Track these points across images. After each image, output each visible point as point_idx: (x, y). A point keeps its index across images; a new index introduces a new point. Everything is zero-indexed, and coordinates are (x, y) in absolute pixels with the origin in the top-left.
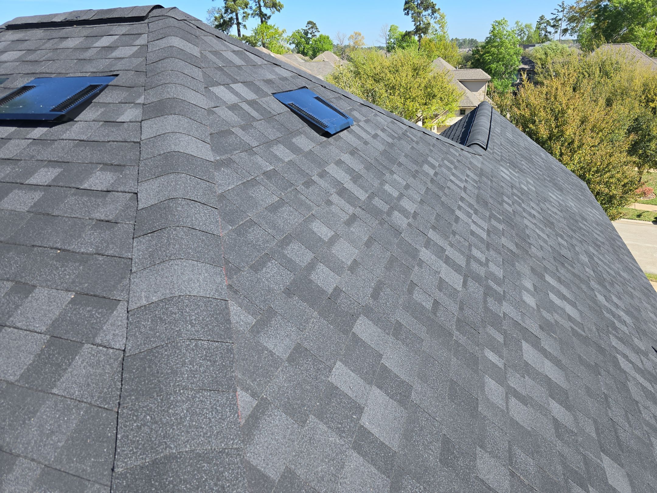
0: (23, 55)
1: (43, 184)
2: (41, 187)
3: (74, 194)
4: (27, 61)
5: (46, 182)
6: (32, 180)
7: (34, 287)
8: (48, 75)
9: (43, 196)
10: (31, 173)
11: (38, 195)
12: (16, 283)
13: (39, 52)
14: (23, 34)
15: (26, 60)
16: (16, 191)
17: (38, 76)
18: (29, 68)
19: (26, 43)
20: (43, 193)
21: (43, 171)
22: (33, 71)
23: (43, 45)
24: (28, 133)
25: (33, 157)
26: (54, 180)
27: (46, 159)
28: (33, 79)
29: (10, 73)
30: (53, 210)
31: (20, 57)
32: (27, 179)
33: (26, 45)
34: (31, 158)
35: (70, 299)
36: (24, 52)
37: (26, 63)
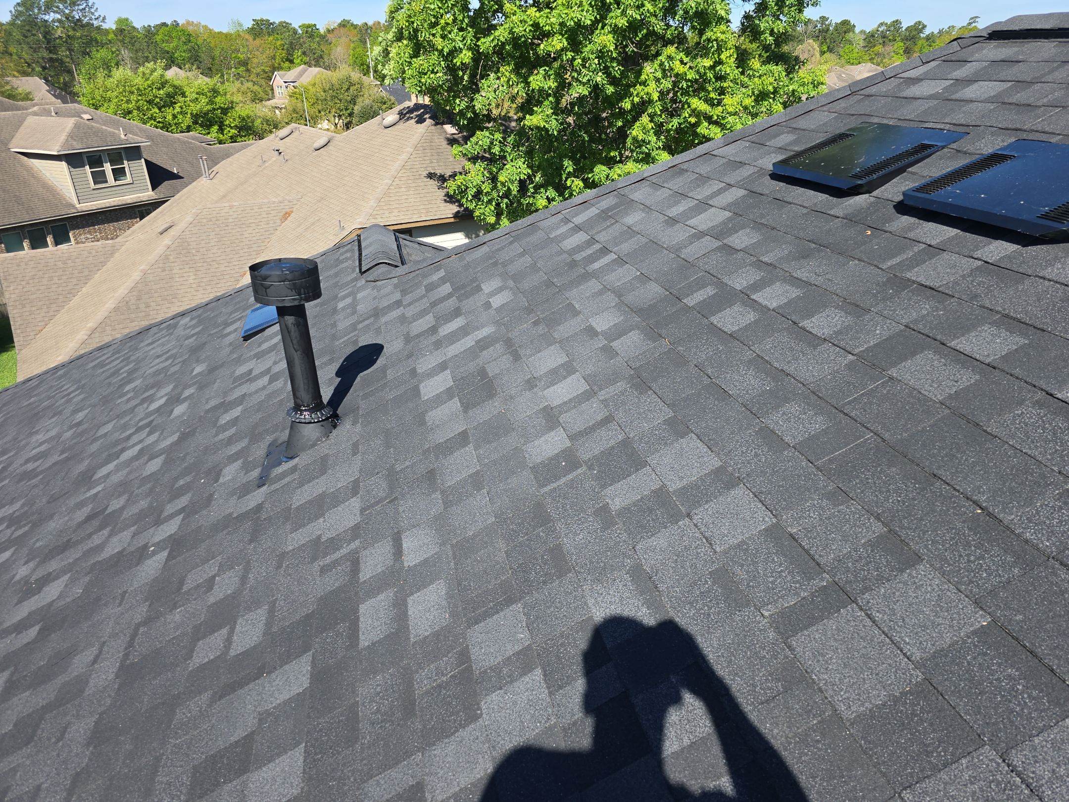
0: (1006, 90)
1: (981, 358)
2: (976, 363)
3: (1039, 404)
4: (1010, 104)
5: (988, 356)
6: (963, 344)
7: (919, 558)
8: (1044, 137)
9: (975, 384)
10: (964, 329)
11: (967, 378)
12: (890, 531)
13: (1037, 87)
14: (1016, 49)
15: (1010, 101)
16: (930, 354)
17: (1024, 136)
18: (1010, 119)
19: (1016, 68)
20: (977, 377)
21: (987, 330)
22: (1018, 126)
23: (1050, 72)
24: (977, 248)
25: (976, 296)
26: (1005, 358)
27: (1000, 309)
28: (1013, 140)
29: (973, 123)
30: (989, 420)
31: (999, 95)
32: (955, 337)
33: (1014, 72)
34: (972, 299)
35: (978, 626)
36: (1010, 84)
37: (1008, 106)
